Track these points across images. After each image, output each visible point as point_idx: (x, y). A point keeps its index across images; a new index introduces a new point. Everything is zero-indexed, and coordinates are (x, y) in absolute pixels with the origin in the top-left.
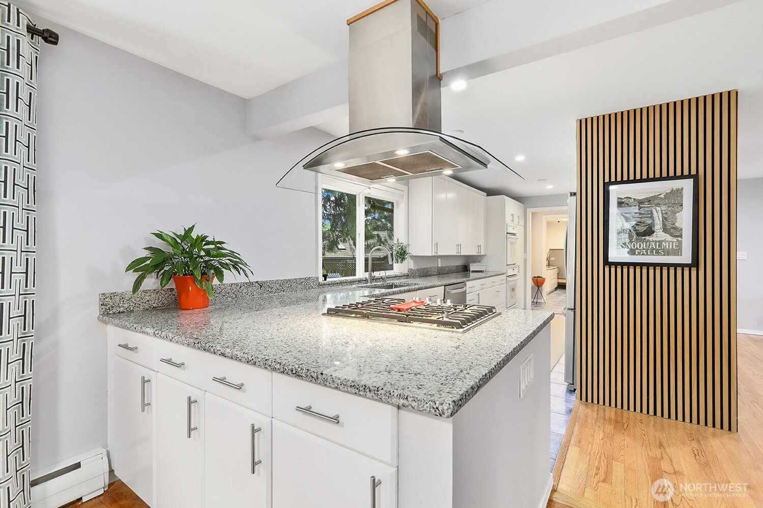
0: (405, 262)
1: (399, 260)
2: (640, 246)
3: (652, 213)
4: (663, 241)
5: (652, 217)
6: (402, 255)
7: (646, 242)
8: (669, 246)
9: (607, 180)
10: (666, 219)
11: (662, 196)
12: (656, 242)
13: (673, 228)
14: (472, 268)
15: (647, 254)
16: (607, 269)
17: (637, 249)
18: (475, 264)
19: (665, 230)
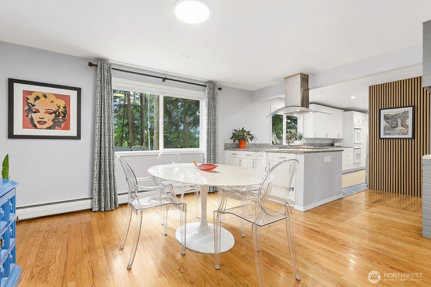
0: (302, 140)
1: (300, 140)
2: (393, 132)
3: (397, 120)
4: (401, 130)
5: (397, 121)
6: (301, 137)
7: (395, 131)
8: (404, 132)
9: (380, 108)
10: (402, 122)
11: (401, 114)
12: (399, 130)
13: (405, 125)
14: (335, 145)
15: (395, 135)
16: (380, 140)
17: (391, 133)
18: (337, 143)
19: (402, 126)
